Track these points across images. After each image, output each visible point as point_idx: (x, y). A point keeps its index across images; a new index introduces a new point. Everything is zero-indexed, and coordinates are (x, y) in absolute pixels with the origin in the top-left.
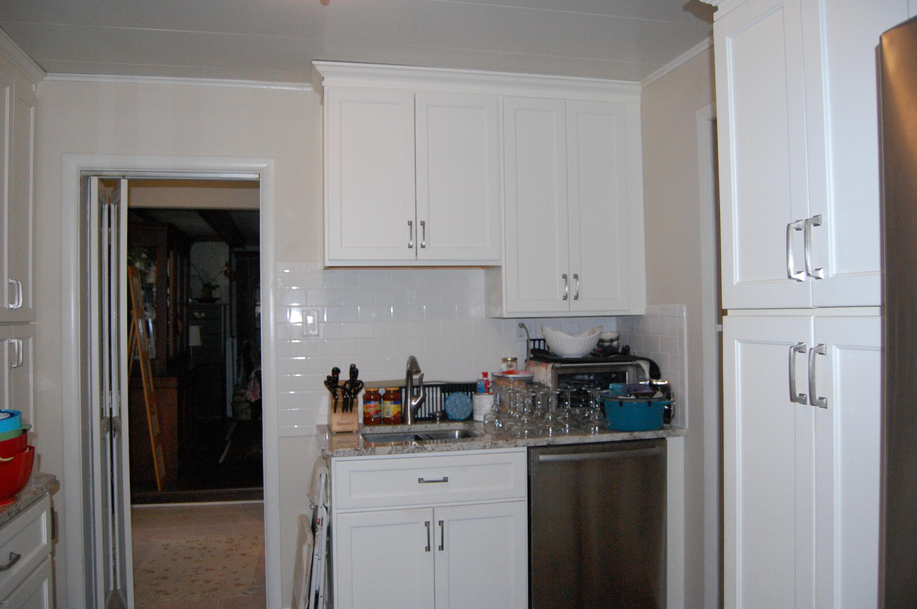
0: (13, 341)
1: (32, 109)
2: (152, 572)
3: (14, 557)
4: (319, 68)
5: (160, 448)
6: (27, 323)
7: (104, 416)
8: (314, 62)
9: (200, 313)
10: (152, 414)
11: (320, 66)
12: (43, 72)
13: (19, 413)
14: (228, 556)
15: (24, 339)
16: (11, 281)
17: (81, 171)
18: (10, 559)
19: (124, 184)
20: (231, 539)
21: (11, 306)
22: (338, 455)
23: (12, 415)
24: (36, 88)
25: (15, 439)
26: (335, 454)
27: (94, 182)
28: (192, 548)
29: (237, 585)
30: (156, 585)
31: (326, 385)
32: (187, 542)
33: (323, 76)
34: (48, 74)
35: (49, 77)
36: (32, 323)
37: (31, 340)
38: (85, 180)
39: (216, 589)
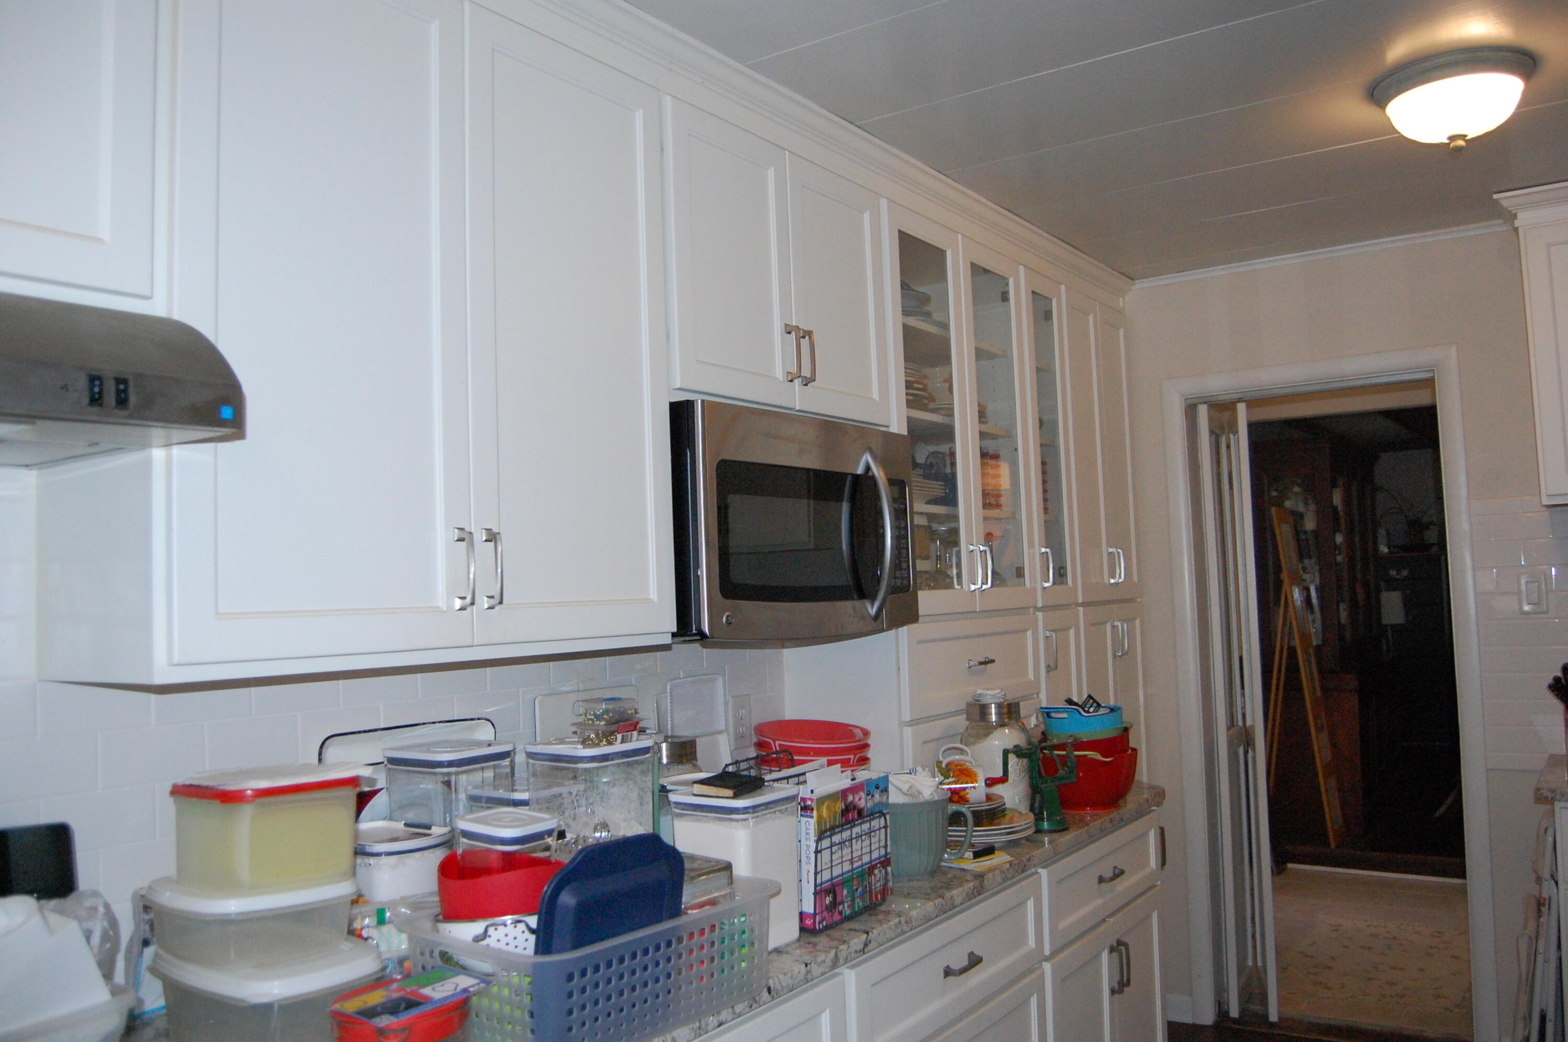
0: (1116, 623)
1: (1121, 331)
2: (1311, 957)
3: (1117, 871)
4: (1505, 203)
5: (1333, 782)
6: (1132, 600)
7: (1235, 724)
8: (1495, 196)
9: (1398, 571)
10: (1319, 729)
11: (1505, 199)
12: (1130, 280)
13: (1120, 708)
14: (1430, 955)
15: (1129, 620)
16: (1111, 550)
17: (1186, 399)
18: (1114, 872)
19: (1241, 408)
20: (1439, 932)
21: (1112, 581)
22: (1564, 798)
23: (1112, 710)
24: (1124, 302)
25: (1115, 738)
26: (1558, 797)
27: (1203, 410)
28: (1376, 936)
29: (1438, 997)
30: (1316, 974)
31: (1553, 691)
32: (1368, 926)
33: (1514, 212)
34: (1136, 281)
35: (1139, 285)
36: (1139, 600)
37: (1138, 622)
38: (1191, 410)
39: (1403, 996)
